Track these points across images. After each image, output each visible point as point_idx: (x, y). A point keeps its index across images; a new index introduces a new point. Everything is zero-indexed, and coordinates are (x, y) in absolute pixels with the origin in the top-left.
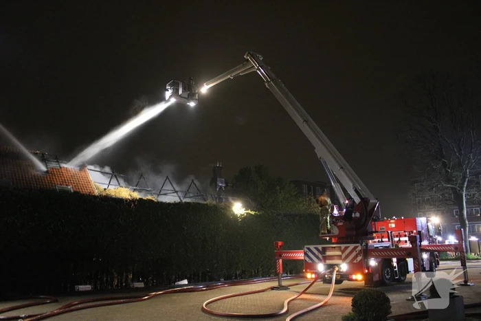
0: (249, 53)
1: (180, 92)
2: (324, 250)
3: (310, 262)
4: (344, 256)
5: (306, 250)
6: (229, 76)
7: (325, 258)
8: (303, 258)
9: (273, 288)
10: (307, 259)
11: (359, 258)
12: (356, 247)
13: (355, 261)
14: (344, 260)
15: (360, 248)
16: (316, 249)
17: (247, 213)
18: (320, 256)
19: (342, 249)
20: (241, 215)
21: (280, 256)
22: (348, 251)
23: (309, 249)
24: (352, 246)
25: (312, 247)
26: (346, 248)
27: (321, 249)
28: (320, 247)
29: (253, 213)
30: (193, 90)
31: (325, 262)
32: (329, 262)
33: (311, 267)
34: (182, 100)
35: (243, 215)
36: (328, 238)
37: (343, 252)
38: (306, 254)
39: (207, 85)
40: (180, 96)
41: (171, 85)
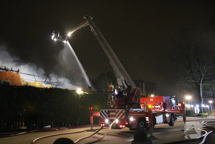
0: (86, 16)
1: (59, 36)
2: (109, 112)
3: (102, 118)
4: (117, 116)
5: (101, 112)
6: (79, 28)
7: (109, 116)
8: (99, 116)
9: (88, 131)
10: (101, 116)
11: (123, 117)
12: (122, 111)
13: (122, 118)
14: (117, 117)
15: (124, 112)
16: (105, 111)
17: (84, 93)
18: (107, 115)
19: (116, 111)
20: (81, 94)
21: (92, 114)
22: (118, 113)
23: (102, 111)
24: (120, 110)
25: (103, 111)
26: (118, 111)
27: (107, 112)
28: (107, 110)
29: (87, 93)
30: (65, 35)
31: (109, 118)
32: (111, 118)
33: (103, 120)
34: (60, 40)
35: (82, 94)
36: (112, 106)
37: (117, 113)
38: (101, 114)
39: (70, 32)
40: (58, 38)
41: (54, 33)
